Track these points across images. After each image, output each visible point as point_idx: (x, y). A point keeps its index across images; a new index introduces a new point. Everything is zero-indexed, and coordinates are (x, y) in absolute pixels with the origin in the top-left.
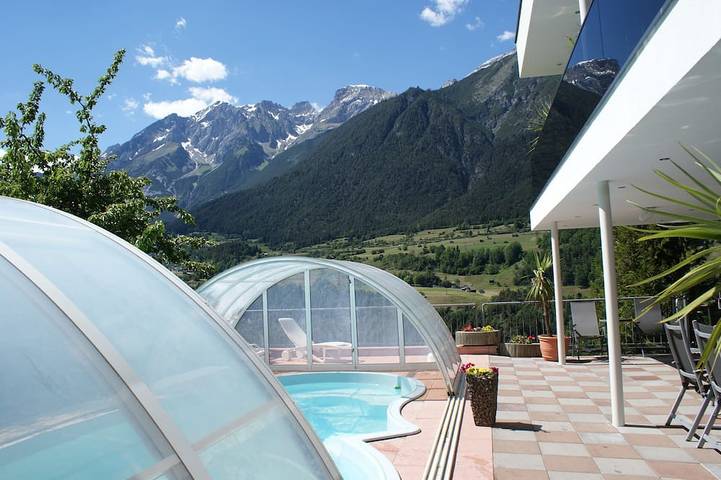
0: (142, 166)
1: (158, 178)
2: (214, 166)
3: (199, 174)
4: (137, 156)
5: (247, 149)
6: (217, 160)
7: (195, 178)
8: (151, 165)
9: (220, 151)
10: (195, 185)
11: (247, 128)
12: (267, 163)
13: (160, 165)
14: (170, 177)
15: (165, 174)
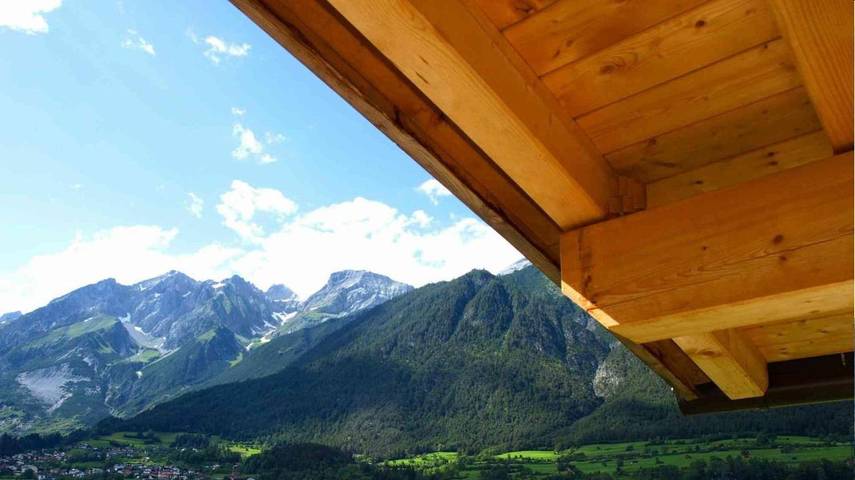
0: (62, 341)
1: (86, 360)
2: (164, 353)
3: (144, 360)
4: (55, 328)
5: (214, 334)
6: (168, 345)
7: (139, 366)
8: (77, 341)
9: (173, 333)
10: (140, 373)
11: (215, 307)
12: (240, 358)
13: (92, 342)
14: (102, 360)
15: (97, 355)
